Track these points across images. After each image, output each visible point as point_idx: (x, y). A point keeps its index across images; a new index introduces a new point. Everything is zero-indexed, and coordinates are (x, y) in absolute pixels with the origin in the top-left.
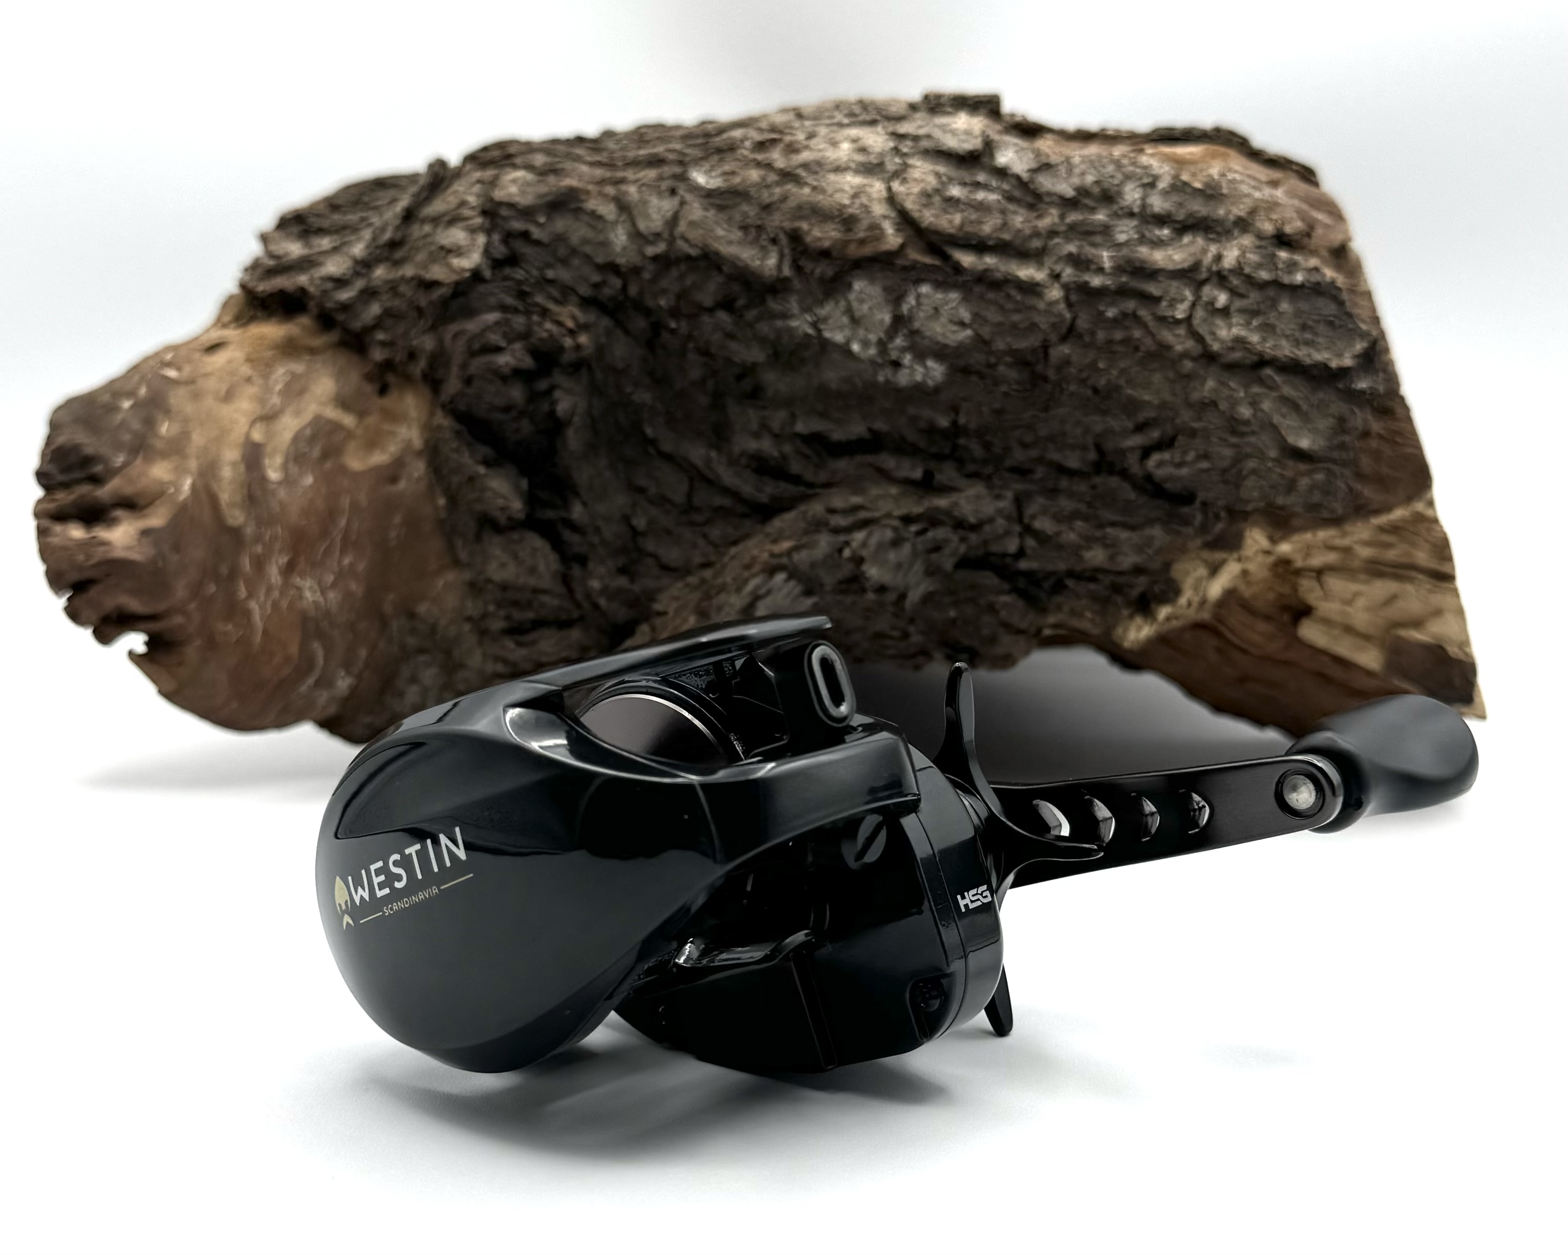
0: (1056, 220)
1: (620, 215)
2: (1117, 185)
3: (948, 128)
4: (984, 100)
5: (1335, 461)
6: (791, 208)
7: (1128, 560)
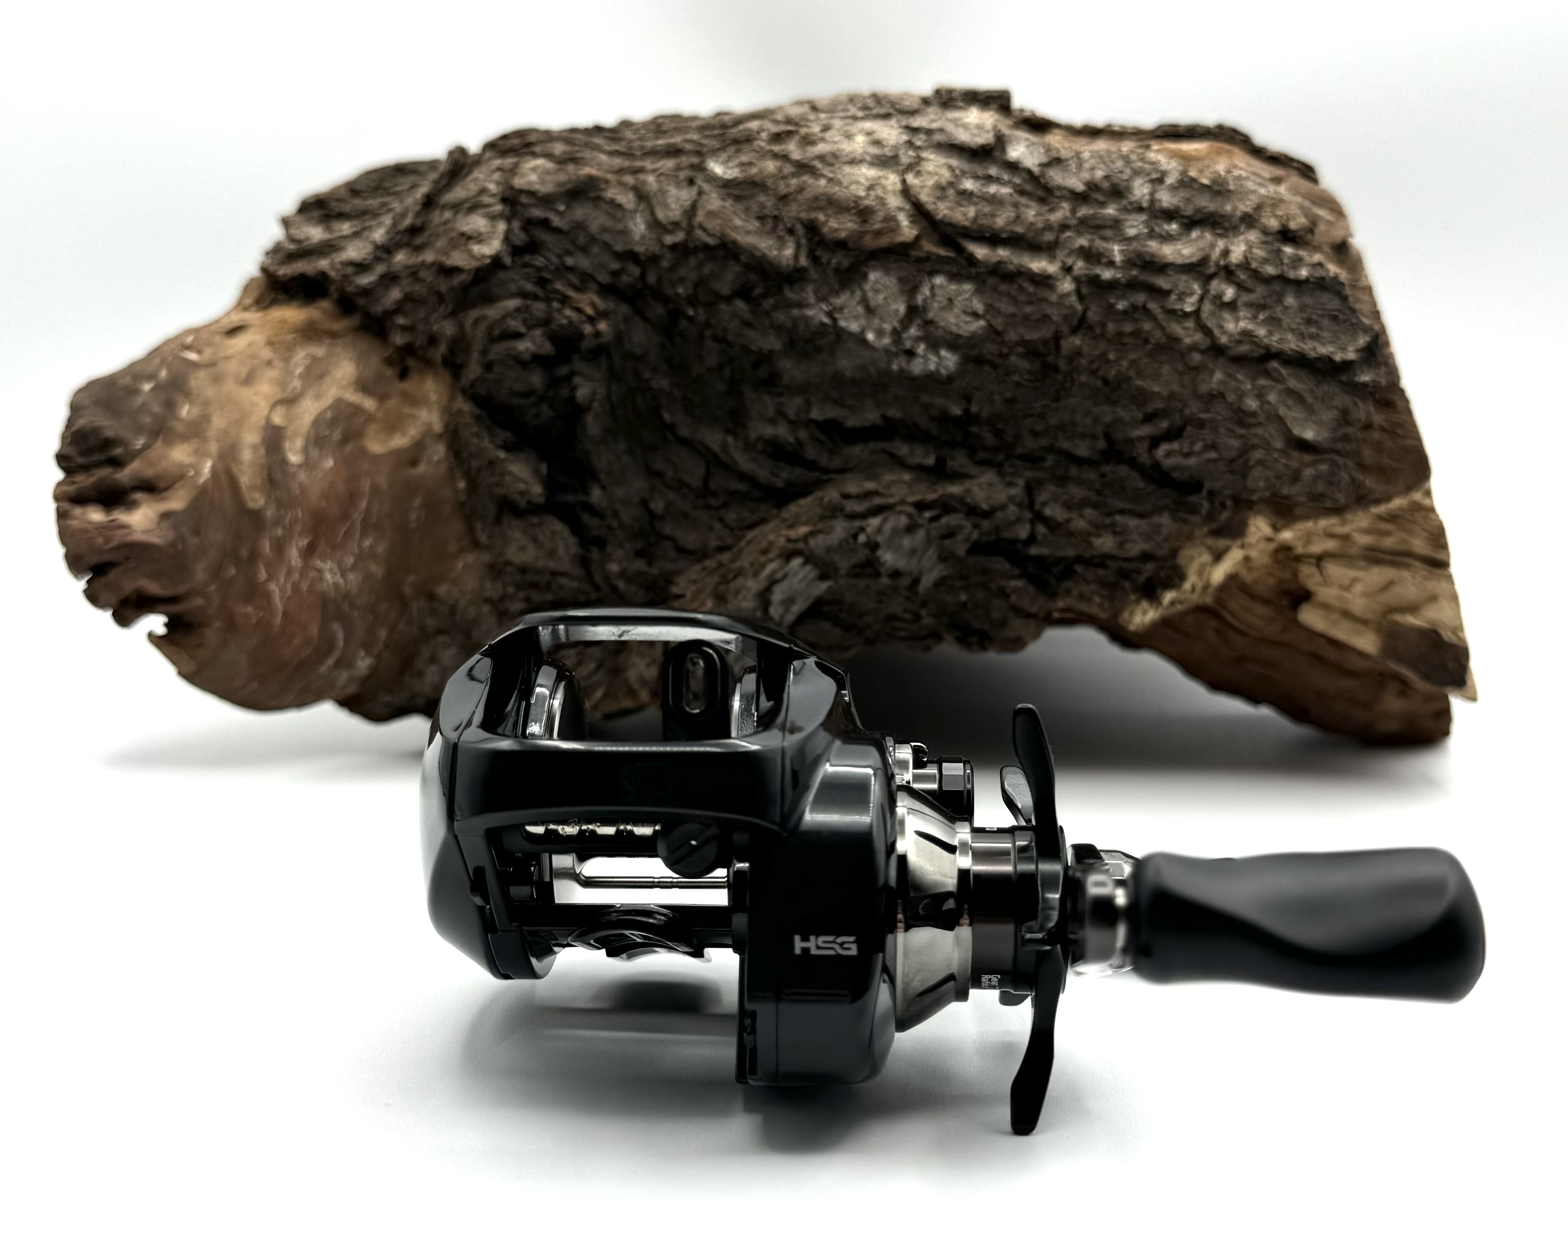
0: (1068, 214)
1: (638, 205)
2: (1127, 180)
3: (960, 123)
4: (994, 95)
5: (1338, 452)
6: (808, 199)
7: (1136, 548)
